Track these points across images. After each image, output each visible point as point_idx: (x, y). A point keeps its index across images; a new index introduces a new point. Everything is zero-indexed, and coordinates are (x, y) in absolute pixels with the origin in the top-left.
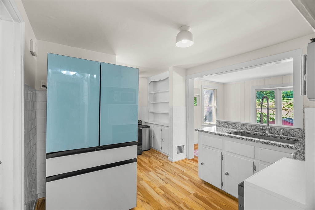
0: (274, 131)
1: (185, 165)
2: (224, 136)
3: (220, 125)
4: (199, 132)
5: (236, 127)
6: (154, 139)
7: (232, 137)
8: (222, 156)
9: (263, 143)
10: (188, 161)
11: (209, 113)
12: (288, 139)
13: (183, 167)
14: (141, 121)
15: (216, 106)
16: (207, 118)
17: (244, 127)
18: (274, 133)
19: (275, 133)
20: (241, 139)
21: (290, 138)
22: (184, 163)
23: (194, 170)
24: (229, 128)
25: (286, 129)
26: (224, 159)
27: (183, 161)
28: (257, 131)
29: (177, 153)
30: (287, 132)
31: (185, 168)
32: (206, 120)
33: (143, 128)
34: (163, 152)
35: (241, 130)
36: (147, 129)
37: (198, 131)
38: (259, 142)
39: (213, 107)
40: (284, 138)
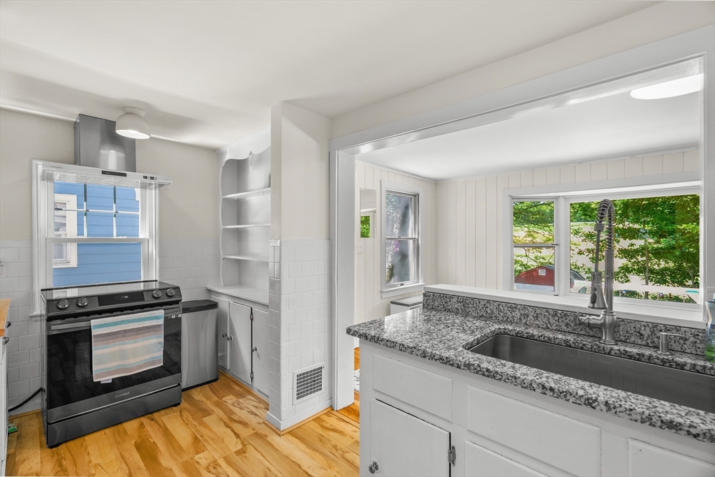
0: (627, 332)
1: (321, 439)
2: (459, 367)
3: (436, 304)
4: (364, 340)
5: (489, 311)
6: (231, 343)
7: (494, 377)
8: (452, 450)
9: (652, 425)
10: (332, 421)
11: (399, 258)
12: (698, 371)
13: (314, 449)
14: (177, 289)
15: (418, 240)
16: (395, 271)
17: (517, 314)
18: (629, 338)
19: (632, 339)
20: (540, 390)
21: (704, 367)
22: (320, 431)
23: (348, 461)
24: (466, 315)
25: (678, 328)
26: (457, 461)
27: (318, 419)
28: (564, 328)
29: (295, 396)
30: (681, 338)
31: (321, 453)
32: (391, 276)
33: (185, 310)
34: (258, 390)
35: (511, 328)
36: (211, 314)
37: (360, 336)
38: (634, 417)
39: (411, 242)
40: (677, 364)
